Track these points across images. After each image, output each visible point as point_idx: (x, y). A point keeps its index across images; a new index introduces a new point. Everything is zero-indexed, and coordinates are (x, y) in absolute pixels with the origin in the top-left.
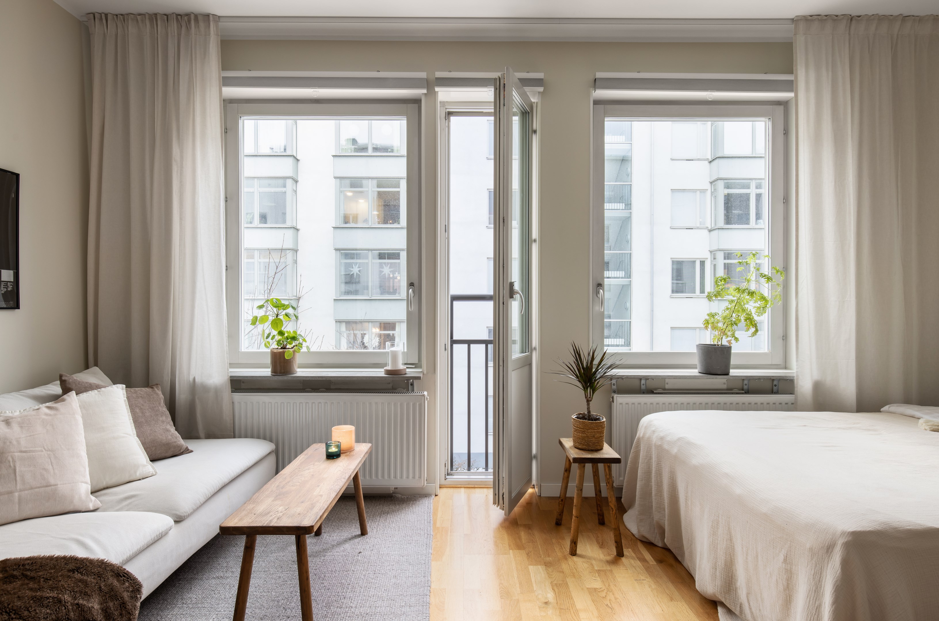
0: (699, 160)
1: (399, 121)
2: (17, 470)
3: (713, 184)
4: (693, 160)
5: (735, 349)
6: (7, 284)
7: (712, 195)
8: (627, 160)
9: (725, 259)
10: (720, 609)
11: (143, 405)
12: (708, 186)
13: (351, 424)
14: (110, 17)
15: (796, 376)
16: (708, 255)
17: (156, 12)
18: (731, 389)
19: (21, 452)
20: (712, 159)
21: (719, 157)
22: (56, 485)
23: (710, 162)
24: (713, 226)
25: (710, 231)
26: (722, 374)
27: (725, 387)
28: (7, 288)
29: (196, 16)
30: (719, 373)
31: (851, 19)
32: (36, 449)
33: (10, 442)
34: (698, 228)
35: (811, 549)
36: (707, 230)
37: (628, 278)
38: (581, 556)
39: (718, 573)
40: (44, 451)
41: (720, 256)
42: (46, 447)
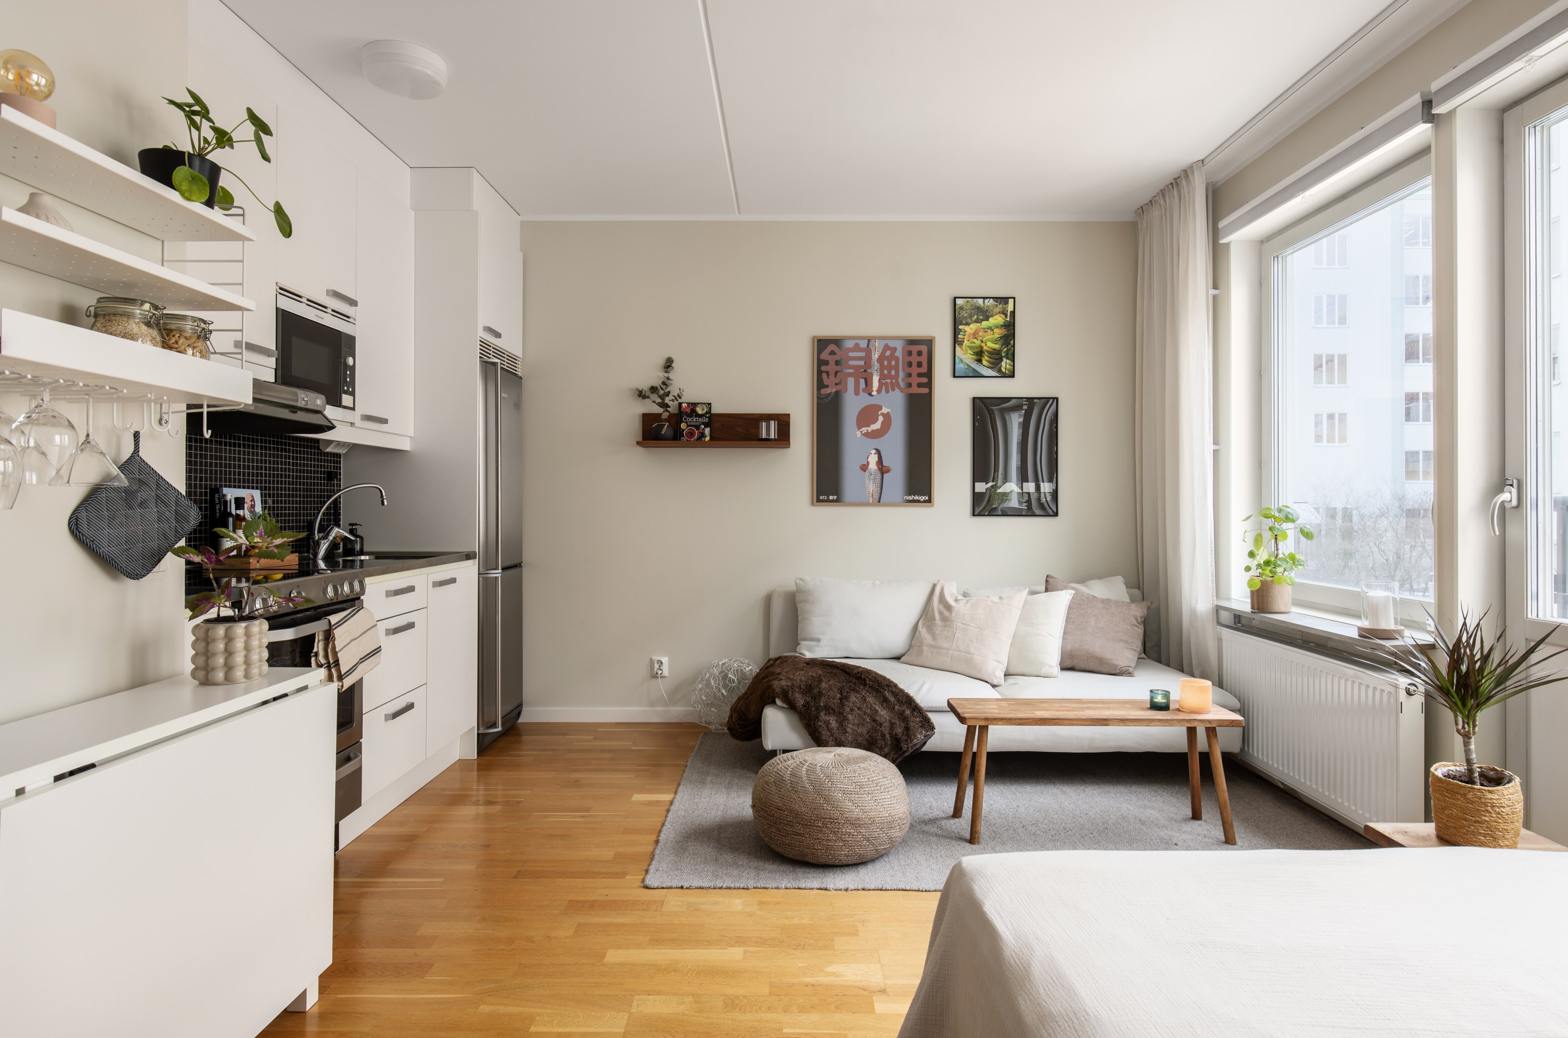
2: (956, 635)
6: (1046, 495)
11: (1102, 616)
14: (1144, 208)
17: (1164, 185)
28: (1046, 499)
32: (971, 625)
33: (961, 616)
40: (976, 627)
42: (978, 626)
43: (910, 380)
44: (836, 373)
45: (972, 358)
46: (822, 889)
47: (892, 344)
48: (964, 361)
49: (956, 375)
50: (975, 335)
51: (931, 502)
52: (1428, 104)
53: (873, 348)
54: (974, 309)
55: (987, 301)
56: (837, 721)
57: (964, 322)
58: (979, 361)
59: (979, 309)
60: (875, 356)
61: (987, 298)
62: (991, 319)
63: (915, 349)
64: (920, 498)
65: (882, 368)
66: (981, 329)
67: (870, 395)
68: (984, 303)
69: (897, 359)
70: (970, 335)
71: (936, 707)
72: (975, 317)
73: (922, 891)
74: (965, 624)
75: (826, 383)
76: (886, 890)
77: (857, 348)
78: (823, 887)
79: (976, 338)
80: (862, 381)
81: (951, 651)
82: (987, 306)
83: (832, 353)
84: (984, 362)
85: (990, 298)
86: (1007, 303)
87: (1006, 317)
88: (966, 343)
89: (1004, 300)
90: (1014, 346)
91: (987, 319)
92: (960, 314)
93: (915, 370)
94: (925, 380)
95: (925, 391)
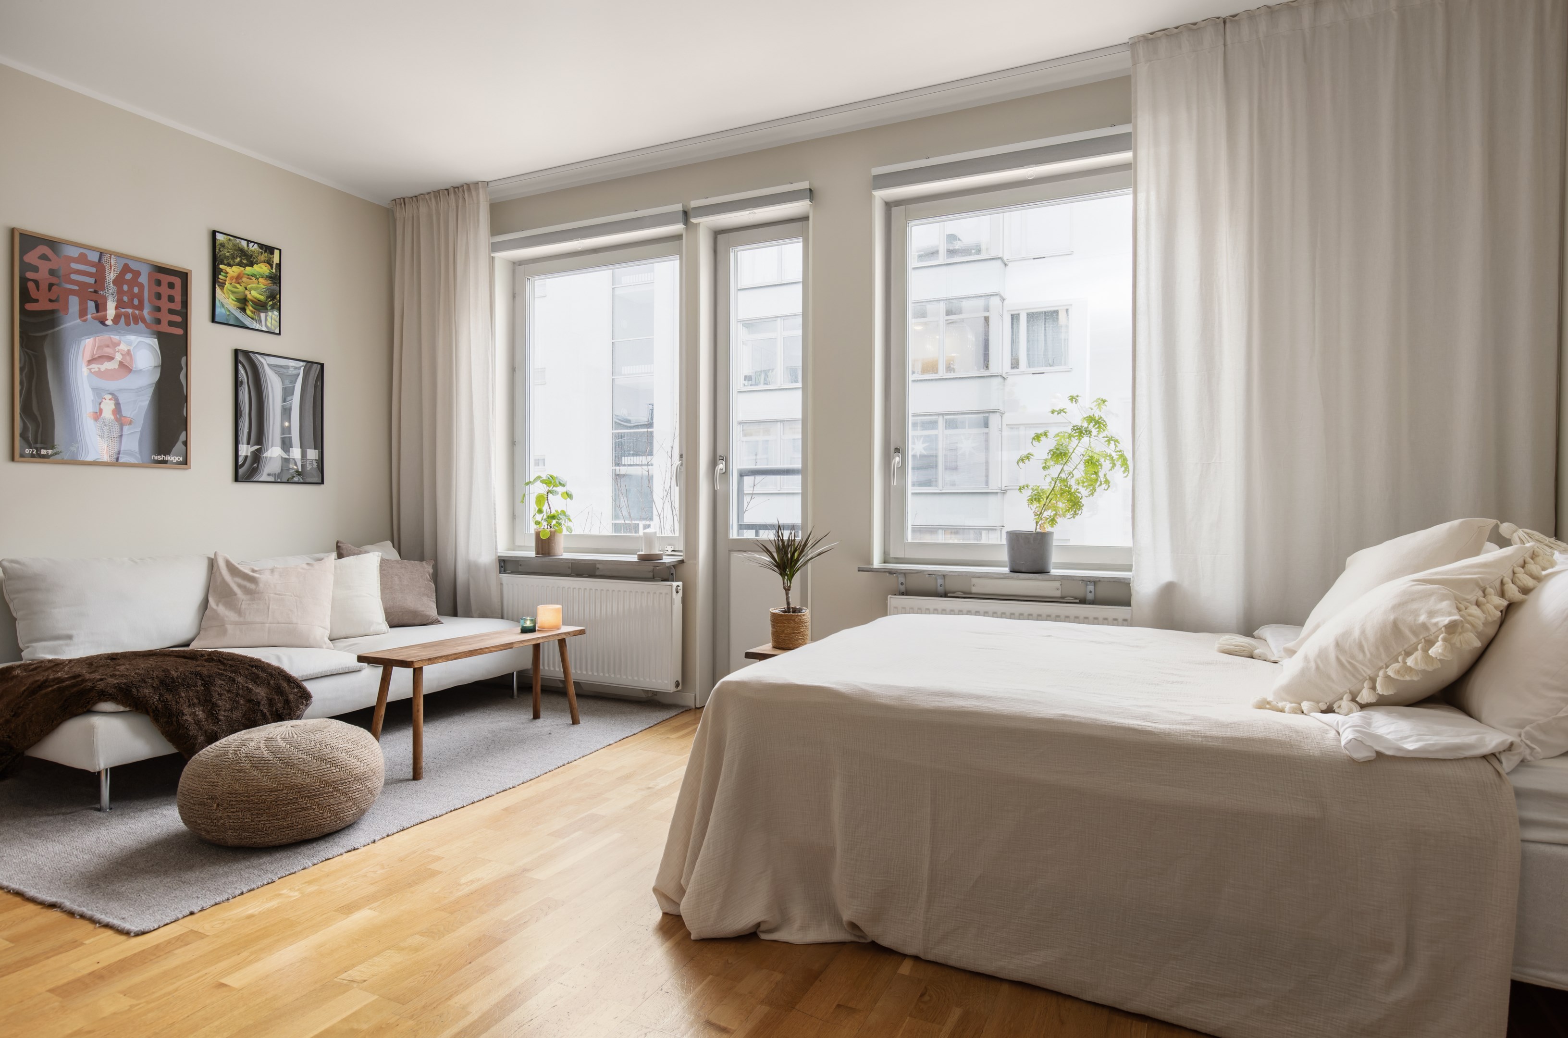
1: (673, 261)
2: (270, 607)
5: (1057, 540)
6: (312, 462)
11: (403, 575)
13: (559, 604)
14: (406, 200)
15: (1133, 577)
17: (438, 189)
18: (1063, 598)
19: (275, 594)
22: (296, 624)
26: (1028, 571)
27: (1058, 594)
28: (312, 466)
29: (468, 185)
30: (1023, 571)
31: (1225, 22)
32: (287, 594)
33: (269, 585)
40: (293, 596)
42: (295, 594)
43: (158, 315)
44: (51, 286)
45: (234, 305)
46: (350, 851)
47: (134, 266)
48: (226, 306)
49: (217, 319)
50: (238, 279)
51: (186, 464)
52: (685, 213)
53: (107, 266)
54: (237, 250)
55: (251, 245)
56: (203, 711)
57: (225, 262)
58: (243, 310)
59: (242, 252)
60: (111, 276)
61: (252, 242)
62: (255, 266)
63: (166, 279)
64: (173, 458)
65: (120, 292)
66: (244, 274)
67: (103, 323)
68: (248, 246)
69: (141, 286)
70: (232, 278)
71: (307, 675)
72: (238, 259)
73: (437, 817)
74: (279, 595)
75: (34, 297)
76: (407, 828)
77: (83, 259)
78: (350, 849)
79: (239, 283)
80: (91, 305)
81: (267, 625)
82: (252, 251)
83: (44, 257)
84: (248, 312)
85: (255, 243)
86: (272, 253)
87: (272, 268)
88: (227, 285)
89: (270, 250)
90: (280, 301)
91: (251, 265)
92: (220, 251)
93: (165, 305)
94: (178, 319)
95: (179, 331)
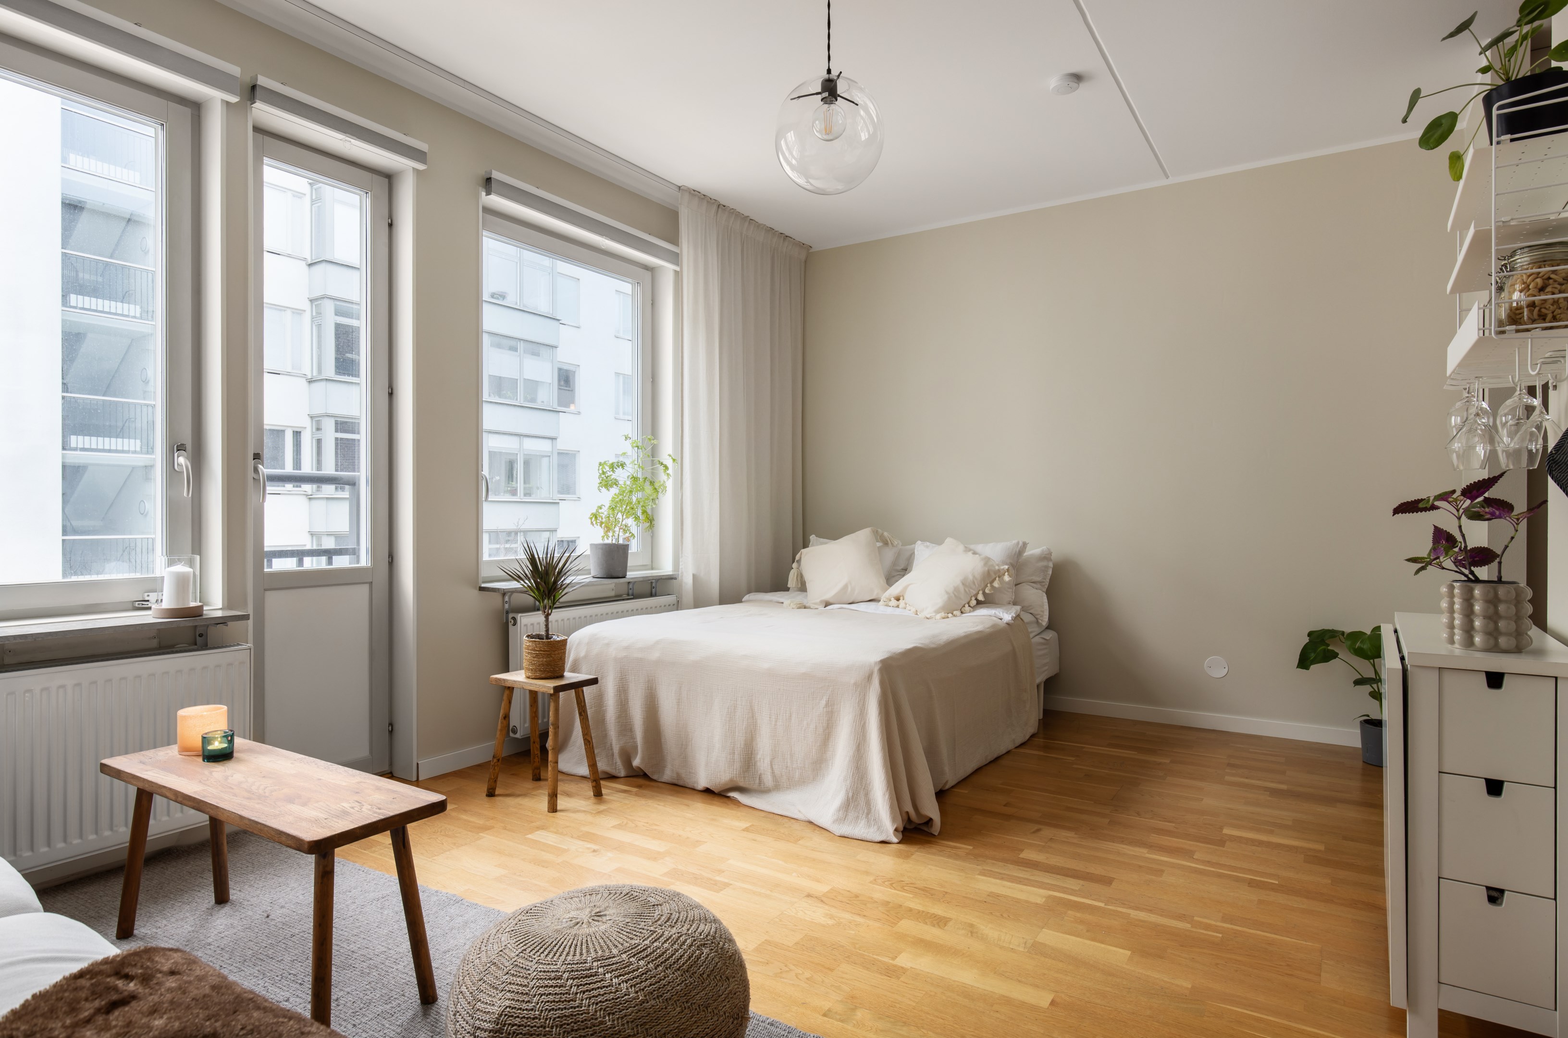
0: (289, 256)
3: (316, 303)
4: (279, 254)
7: (312, 321)
8: (136, 222)
9: (336, 431)
10: (733, 795)
12: (306, 306)
16: (305, 424)
18: (620, 596)
20: (312, 260)
21: (326, 261)
23: (310, 265)
24: (314, 374)
25: (310, 382)
26: (620, 577)
27: (613, 594)
34: (288, 374)
35: (855, 684)
36: (304, 379)
37: (148, 453)
38: (561, 811)
39: (736, 757)
41: (329, 426)
